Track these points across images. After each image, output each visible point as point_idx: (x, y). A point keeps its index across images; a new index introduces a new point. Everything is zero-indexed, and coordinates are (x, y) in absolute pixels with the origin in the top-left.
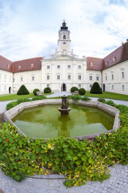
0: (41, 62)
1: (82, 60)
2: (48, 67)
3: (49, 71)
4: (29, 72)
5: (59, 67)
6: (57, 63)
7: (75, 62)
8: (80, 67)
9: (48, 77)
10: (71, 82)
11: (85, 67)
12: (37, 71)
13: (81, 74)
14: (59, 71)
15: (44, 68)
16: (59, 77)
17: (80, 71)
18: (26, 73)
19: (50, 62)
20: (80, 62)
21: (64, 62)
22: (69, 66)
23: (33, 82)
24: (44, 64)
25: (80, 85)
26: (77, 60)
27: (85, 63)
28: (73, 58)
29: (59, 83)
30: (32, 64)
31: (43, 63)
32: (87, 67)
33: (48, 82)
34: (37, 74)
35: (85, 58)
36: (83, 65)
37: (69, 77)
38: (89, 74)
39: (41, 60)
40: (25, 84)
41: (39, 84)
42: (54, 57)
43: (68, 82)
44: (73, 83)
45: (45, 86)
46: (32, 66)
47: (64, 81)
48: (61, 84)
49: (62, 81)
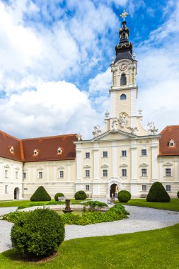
0: (75, 146)
1: (148, 139)
2: (88, 155)
3: (88, 162)
4: (55, 163)
5: (105, 154)
6: (101, 149)
7: (134, 144)
8: (144, 152)
9: (88, 173)
10: (127, 181)
11: (156, 152)
12: (69, 162)
13: (147, 166)
14: (106, 162)
15: (80, 156)
16: (105, 173)
17: (146, 160)
18: (47, 163)
19: (90, 146)
20: (144, 142)
21: (114, 144)
22: (124, 153)
23: (62, 181)
24: (81, 150)
26: (140, 139)
27: (156, 143)
28: (130, 137)
29: (107, 184)
30: (59, 149)
31: (78, 148)
32: (160, 150)
33: (88, 181)
34: (69, 167)
35: (157, 133)
36: (151, 148)
37: (124, 173)
38: (164, 165)
39: (75, 142)
40: (47, 183)
41: (72, 185)
42: (96, 136)
43: (122, 182)
44: (130, 184)
45: (82, 188)
46: (60, 151)
47: (115, 180)
48: (110, 185)
49: (112, 180)
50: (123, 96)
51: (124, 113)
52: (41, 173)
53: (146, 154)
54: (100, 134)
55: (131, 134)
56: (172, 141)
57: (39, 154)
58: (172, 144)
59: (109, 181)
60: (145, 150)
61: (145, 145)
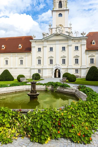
0: (30, 43)
1: (80, 39)
2: (39, 49)
3: (40, 54)
4: (16, 54)
5: (51, 49)
6: (48, 45)
7: (70, 42)
8: (77, 48)
9: (39, 62)
10: (66, 67)
11: (85, 48)
12: (26, 54)
13: (78, 57)
14: (52, 54)
15: (34, 50)
16: (51, 62)
17: (78, 53)
18: (11, 54)
19: (41, 43)
20: (77, 41)
21: (57, 43)
22: (64, 48)
23: (21, 66)
24: (35, 46)
25: (77, 71)
26: (74, 39)
27: (85, 42)
28: (68, 38)
29: (52, 69)
30: (20, 45)
31: (33, 44)
32: (87, 47)
33: (40, 67)
34: (26, 57)
35: (85, 36)
36: (81, 45)
37: (64, 61)
38: (89, 56)
39: (31, 41)
40: (11, 68)
41: (29, 69)
42: (45, 37)
43: (62, 67)
44: (68, 69)
45: (36, 72)
46: (20, 47)
47: (58, 66)
48: (54, 69)
49: (56, 66)
50: (60, 15)
51: (61, 25)
52: (7, 61)
53: (78, 49)
54: (48, 35)
55: (69, 35)
56: (93, 41)
57: (5, 48)
58: (94, 43)
59: (54, 67)
60: (78, 47)
61: (77, 43)
